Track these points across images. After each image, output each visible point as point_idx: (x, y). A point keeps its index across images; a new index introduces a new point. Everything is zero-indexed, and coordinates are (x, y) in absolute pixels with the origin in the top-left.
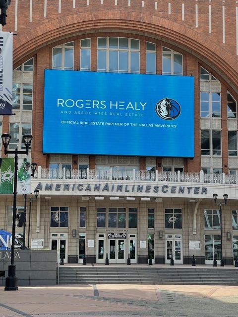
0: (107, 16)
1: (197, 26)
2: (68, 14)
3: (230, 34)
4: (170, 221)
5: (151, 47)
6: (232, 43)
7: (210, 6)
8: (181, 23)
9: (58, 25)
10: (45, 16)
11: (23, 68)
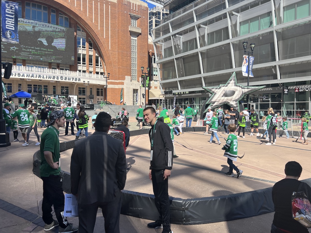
1: (76, 6)
4: (63, 91)
5: (53, 11)
6: (91, 17)
8: (68, 3)
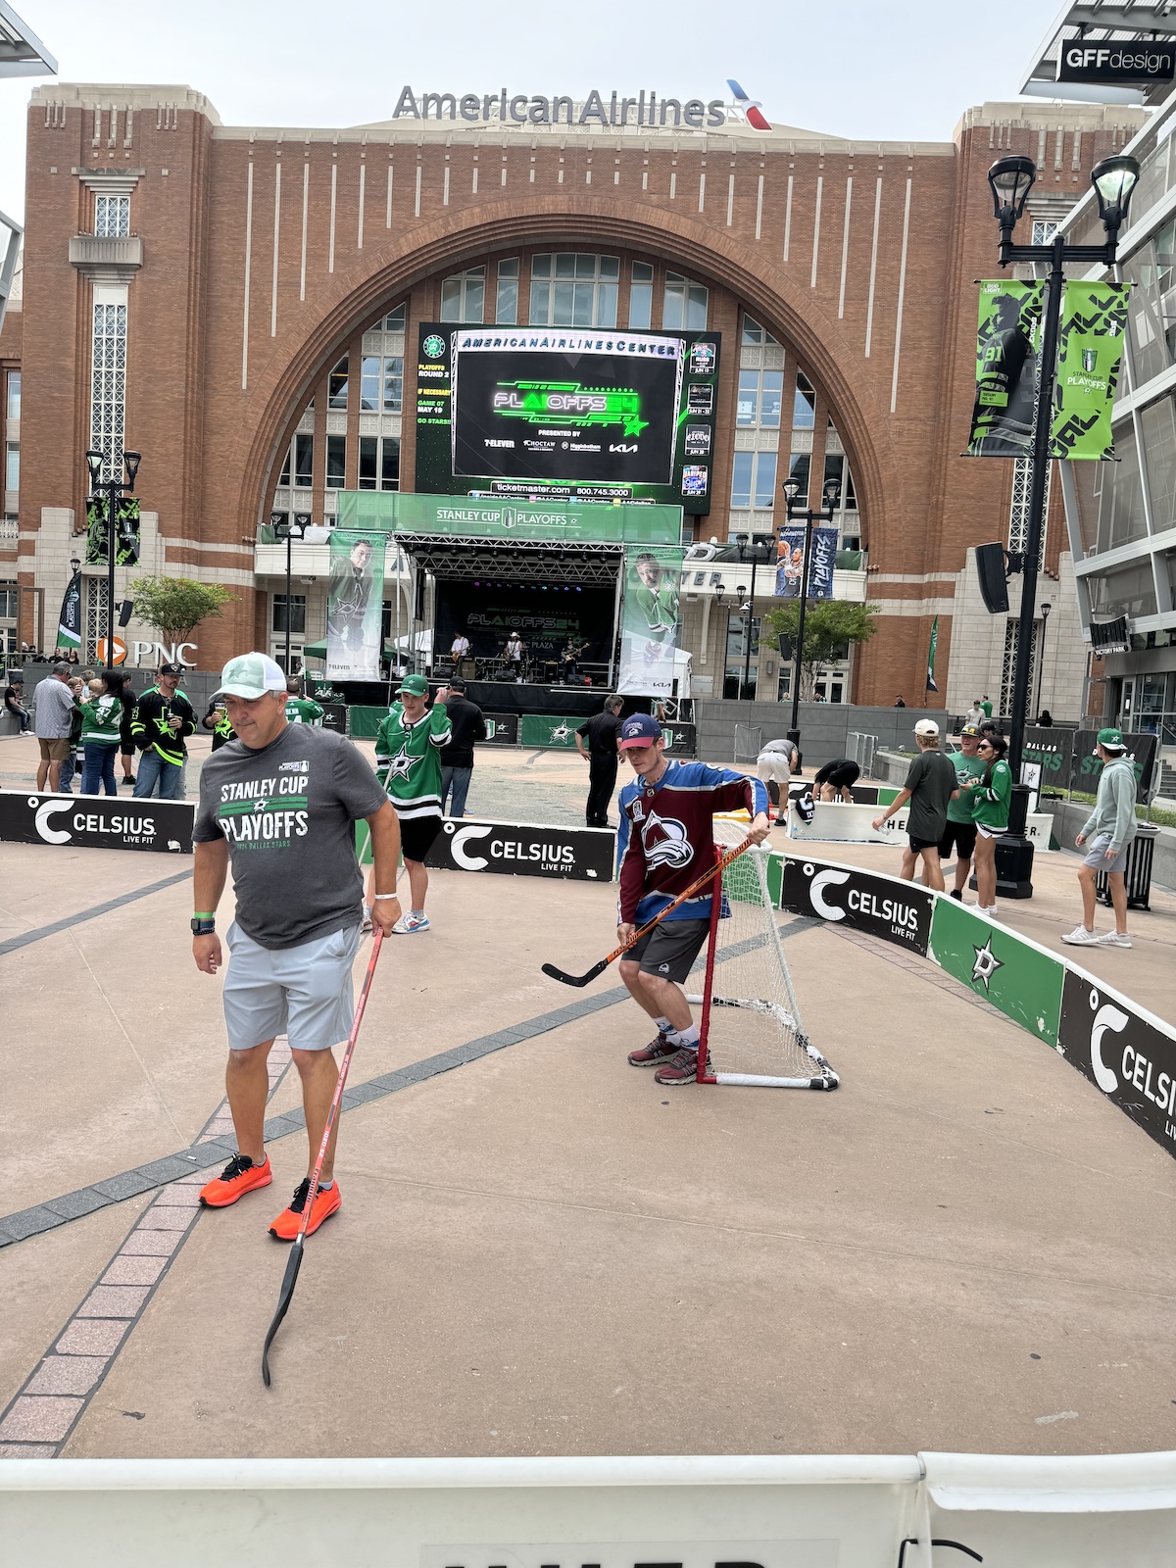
0: (542, 207)
1: (729, 224)
2: (463, 206)
3: (800, 241)
5: (642, 273)
6: (802, 260)
7: (761, 178)
8: (696, 219)
9: (443, 231)
10: (417, 215)
11: (385, 326)
